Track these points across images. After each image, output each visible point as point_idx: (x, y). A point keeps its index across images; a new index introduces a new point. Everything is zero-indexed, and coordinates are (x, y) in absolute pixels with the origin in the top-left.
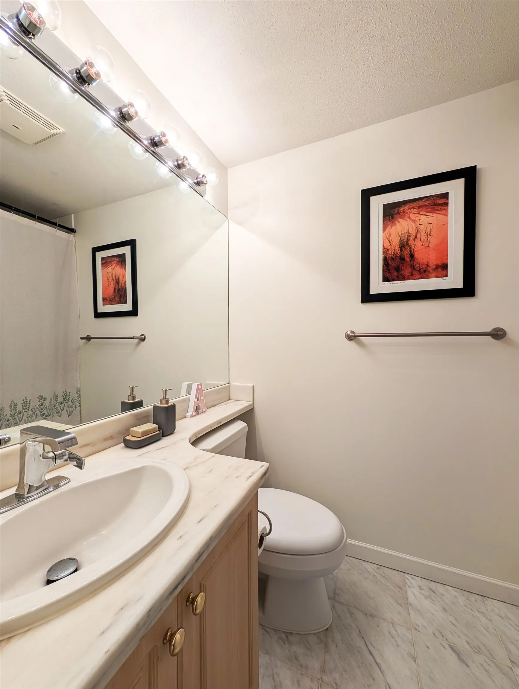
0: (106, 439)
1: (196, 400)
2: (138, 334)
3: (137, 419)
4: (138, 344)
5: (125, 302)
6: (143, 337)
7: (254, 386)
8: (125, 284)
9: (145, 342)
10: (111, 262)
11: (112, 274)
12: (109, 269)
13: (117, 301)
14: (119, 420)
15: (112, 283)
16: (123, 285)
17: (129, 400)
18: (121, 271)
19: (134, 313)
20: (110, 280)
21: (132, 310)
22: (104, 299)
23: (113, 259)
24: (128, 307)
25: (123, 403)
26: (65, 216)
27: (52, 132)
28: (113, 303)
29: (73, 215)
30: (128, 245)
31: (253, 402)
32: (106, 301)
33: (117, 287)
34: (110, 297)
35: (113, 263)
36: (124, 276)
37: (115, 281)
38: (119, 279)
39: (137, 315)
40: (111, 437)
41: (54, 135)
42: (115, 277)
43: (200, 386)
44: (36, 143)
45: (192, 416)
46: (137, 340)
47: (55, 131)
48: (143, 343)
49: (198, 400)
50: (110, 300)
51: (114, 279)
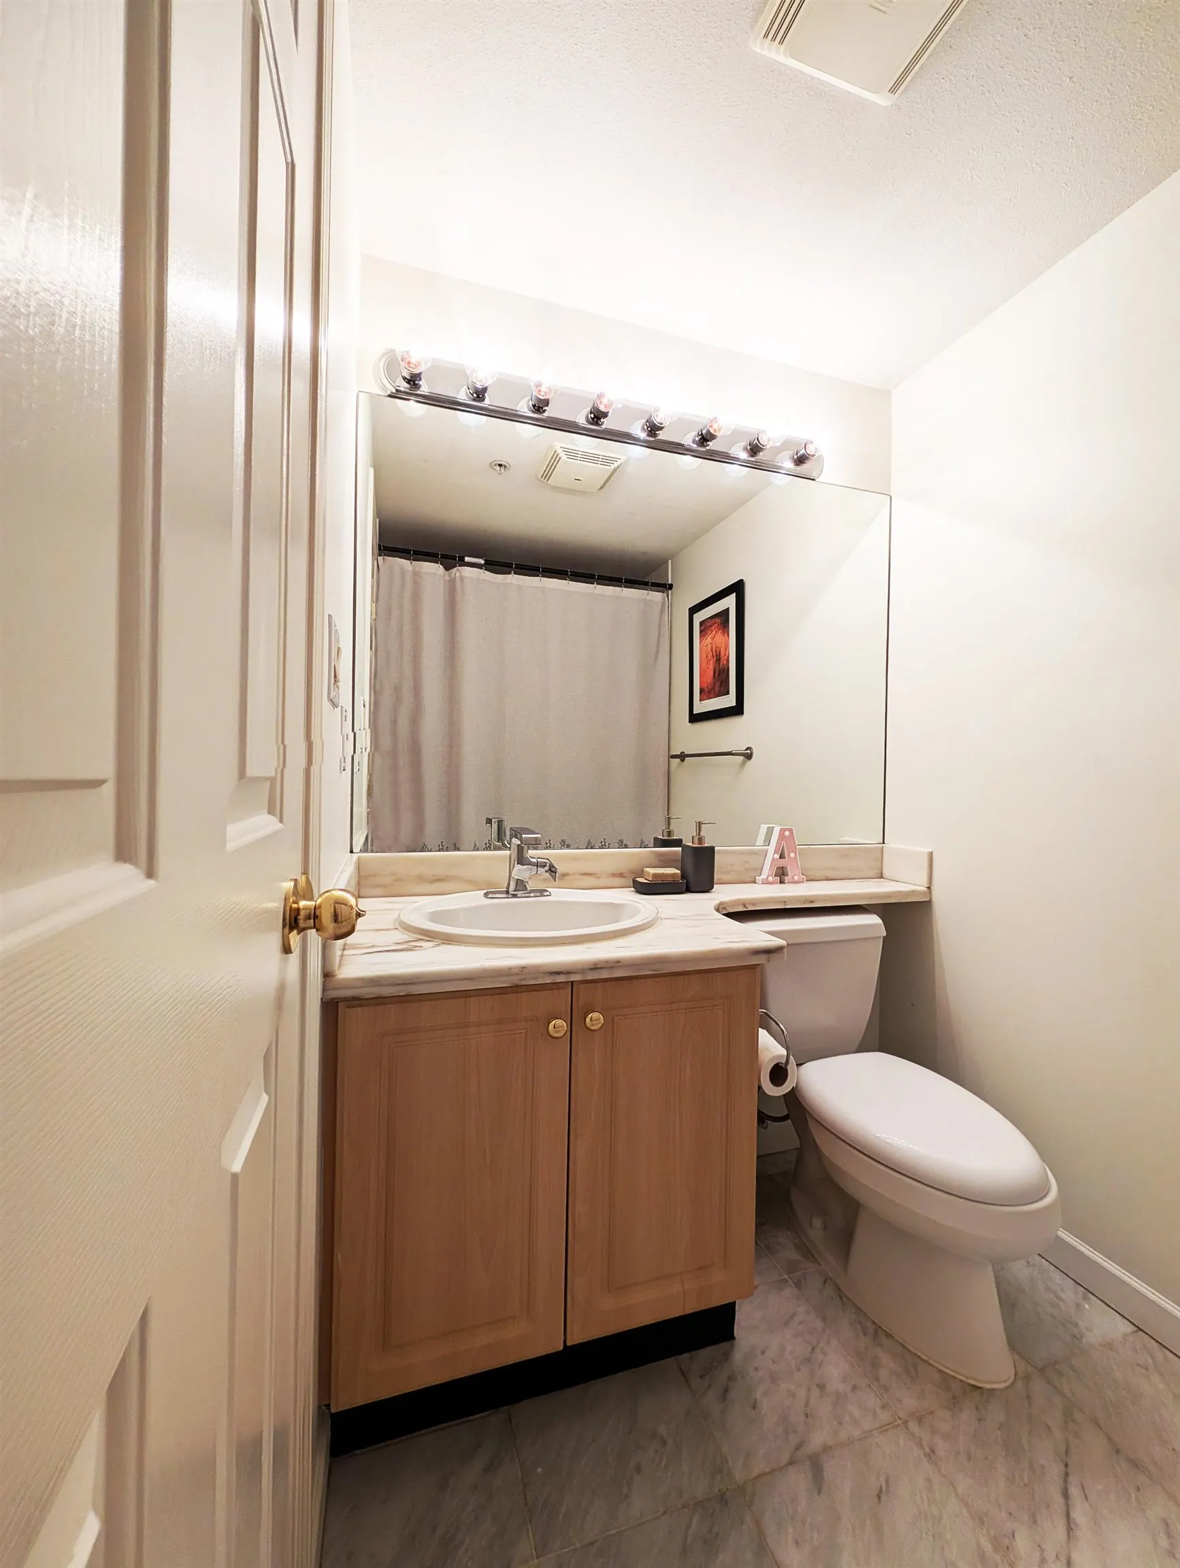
0: (614, 875)
1: (777, 856)
2: (742, 748)
3: (660, 860)
4: (743, 764)
5: (728, 693)
6: (749, 751)
7: (931, 854)
8: (728, 661)
9: (752, 760)
10: (711, 626)
11: (712, 647)
12: (708, 639)
13: (717, 691)
14: (633, 855)
15: (711, 662)
16: (725, 662)
17: (663, 836)
18: (722, 639)
19: (738, 710)
20: (709, 658)
21: (735, 705)
22: (702, 691)
23: (713, 620)
24: (729, 701)
25: (656, 839)
26: (659, 566)
27: (613, 467)
28: (712, 696)
29: (670, 561)
30: (733, 593)
31: (929, 888)
32: (706, 694)
33: (717, 669)
34: (709, 686)
35: (713, 627)
36: (727, 647)
37: (715, 659)
38: (720, 654)
39: (743, 714)
40: (621, 875)
41: (615, 470)
42: (716, 652)
43: (787, 833)
44: (602, 487)
45: (765, 881)
46: (742, 758)
47: (616, 465)
48: (750, 763)
49: (781, 857)
50: (708, 692)
51: (714, 654)
